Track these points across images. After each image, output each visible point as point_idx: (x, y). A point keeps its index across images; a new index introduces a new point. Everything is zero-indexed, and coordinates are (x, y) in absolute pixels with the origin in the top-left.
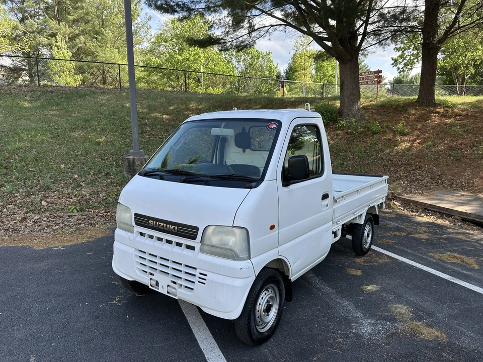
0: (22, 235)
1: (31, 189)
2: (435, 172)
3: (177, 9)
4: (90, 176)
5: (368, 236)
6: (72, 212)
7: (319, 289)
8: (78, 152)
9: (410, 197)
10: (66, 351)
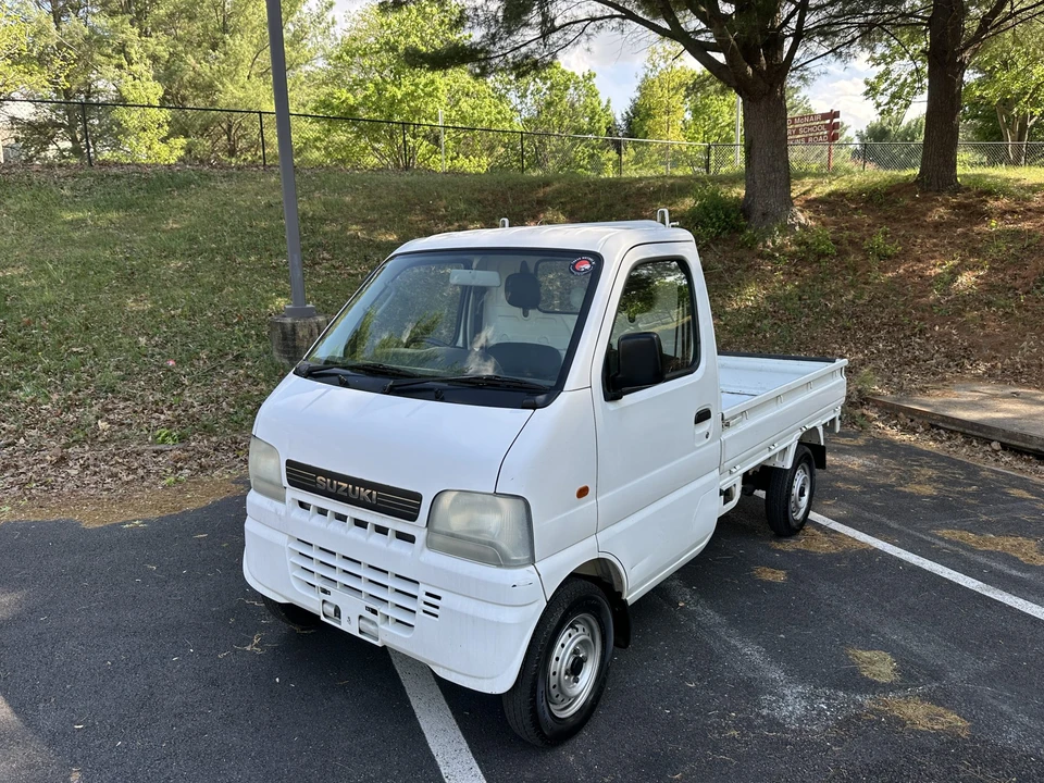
0: (59, 495)
1: (76, 392)
2: (956, 341)
4: (201, 362)
5: (802, 494)
6: (163, 441)
7: (691, 616)
8: (174, 309)
9: (899, 400)
10: (146, 759)
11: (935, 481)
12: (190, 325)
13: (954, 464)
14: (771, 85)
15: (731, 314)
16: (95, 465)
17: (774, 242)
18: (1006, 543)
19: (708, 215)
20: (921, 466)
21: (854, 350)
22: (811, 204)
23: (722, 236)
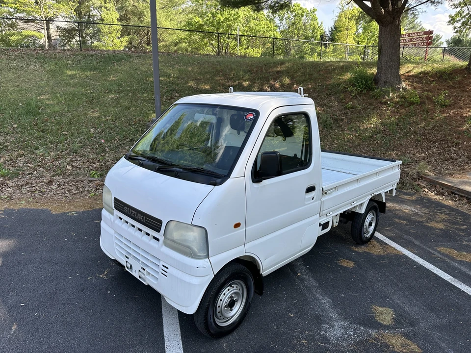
0: (45, 198)
1: (61, 152)
4: (116, 141)
5: (370, 224)
6: (93, 176)
7: (302, 280)
8: (108, 116)
9: (438, 179)
10: (44, 323)
11: (446, 222)
12: (114, 124)
13: (458, 213)
14: (394, 19)
15: (362, 130)
16: (63, 185)
17: (388, 96)
19: (357, 81)
20: (441, 213)
21: (420, 152)
22: (408, 78)
23: (363, 92)
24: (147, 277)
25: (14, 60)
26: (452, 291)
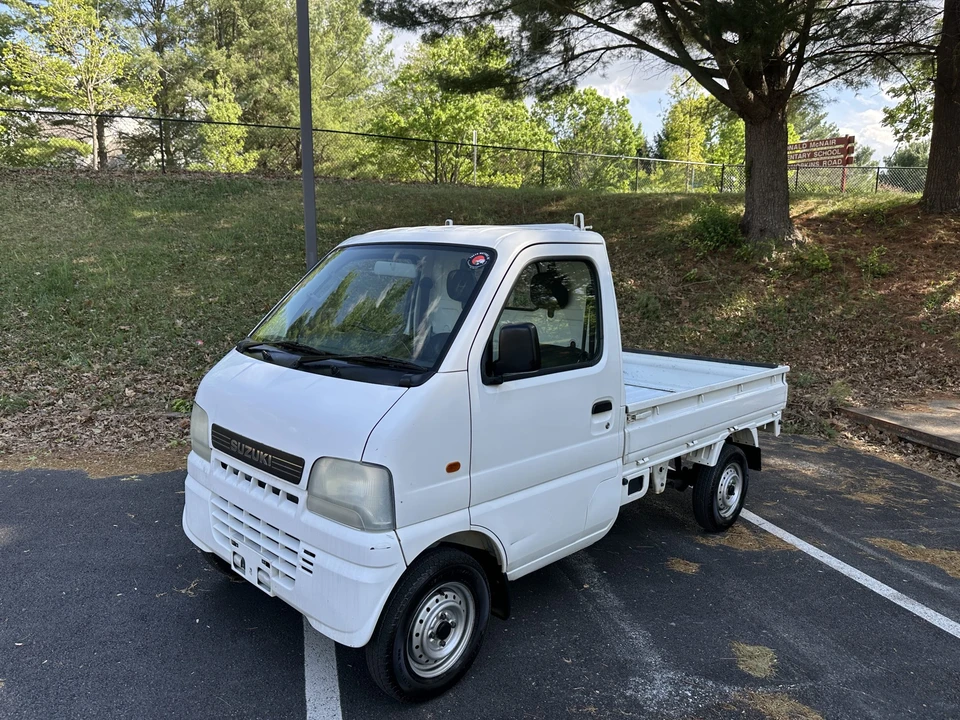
0: (78, 450)
1: (114, 364)
2: (942, 358)
3: (422, 19)
4: (225, 343)
5: (731, 491)
6: (178, 410)
7: (591, 597)
8: (213, 297)
9: (871, 412)
10: (62, 677)
11: (886, 492)
12: (223, 311)
13: (913, 477)
14: (772, 110)
15: (719, 322)
16: (116, 427)
17: (770, 257)
18: (938, 555)
19: (707, 229)
20: (877, 476)
21: (836, 362)
22: (809, 223)
23: (720, 250)
24: (273, 579)
25: (30, 190)
26: (896, 616)
